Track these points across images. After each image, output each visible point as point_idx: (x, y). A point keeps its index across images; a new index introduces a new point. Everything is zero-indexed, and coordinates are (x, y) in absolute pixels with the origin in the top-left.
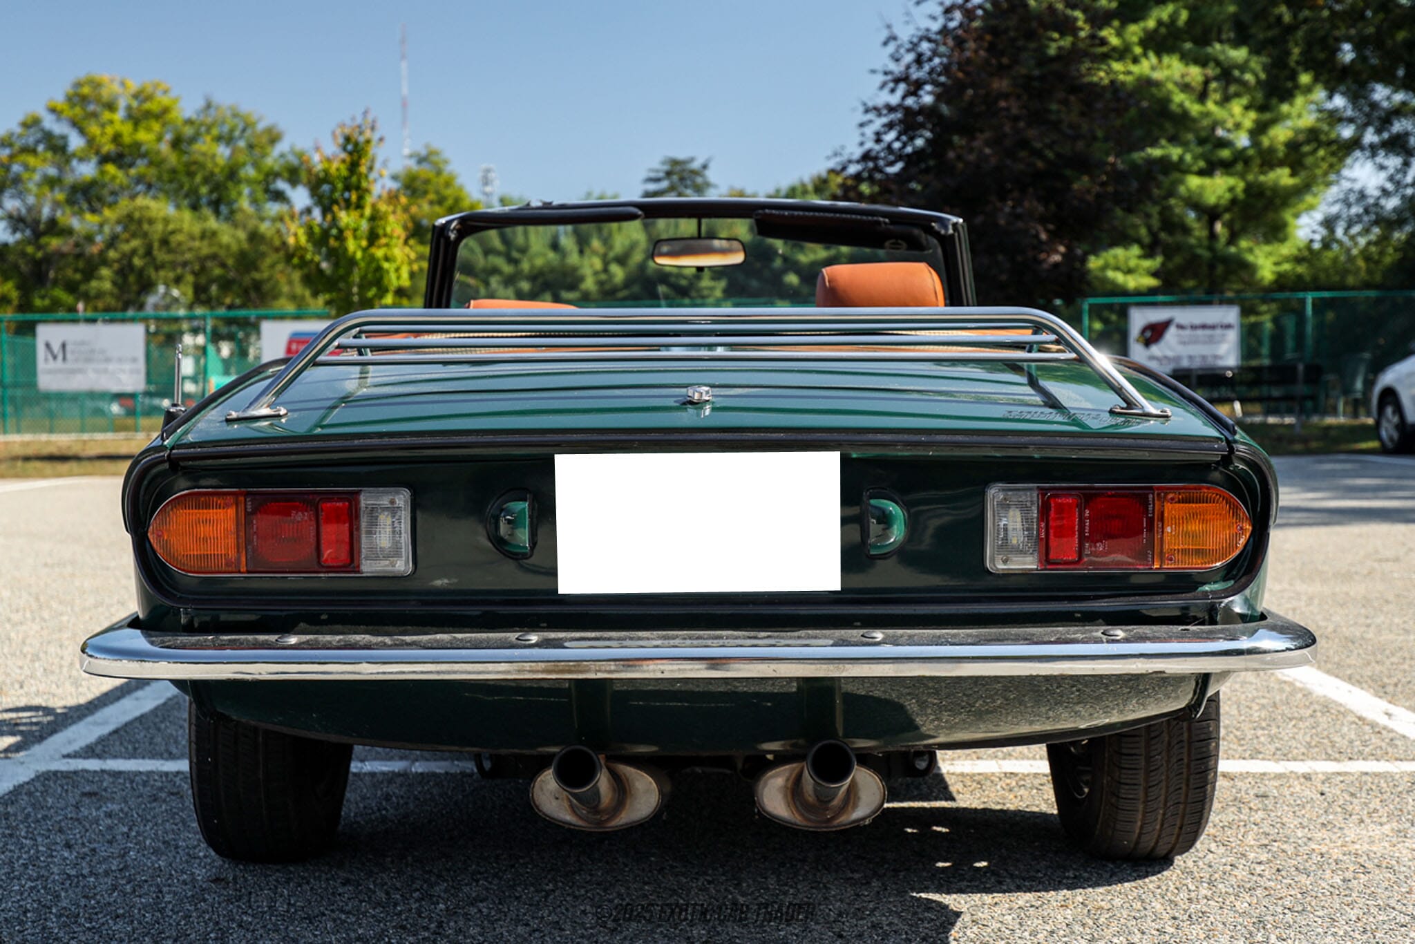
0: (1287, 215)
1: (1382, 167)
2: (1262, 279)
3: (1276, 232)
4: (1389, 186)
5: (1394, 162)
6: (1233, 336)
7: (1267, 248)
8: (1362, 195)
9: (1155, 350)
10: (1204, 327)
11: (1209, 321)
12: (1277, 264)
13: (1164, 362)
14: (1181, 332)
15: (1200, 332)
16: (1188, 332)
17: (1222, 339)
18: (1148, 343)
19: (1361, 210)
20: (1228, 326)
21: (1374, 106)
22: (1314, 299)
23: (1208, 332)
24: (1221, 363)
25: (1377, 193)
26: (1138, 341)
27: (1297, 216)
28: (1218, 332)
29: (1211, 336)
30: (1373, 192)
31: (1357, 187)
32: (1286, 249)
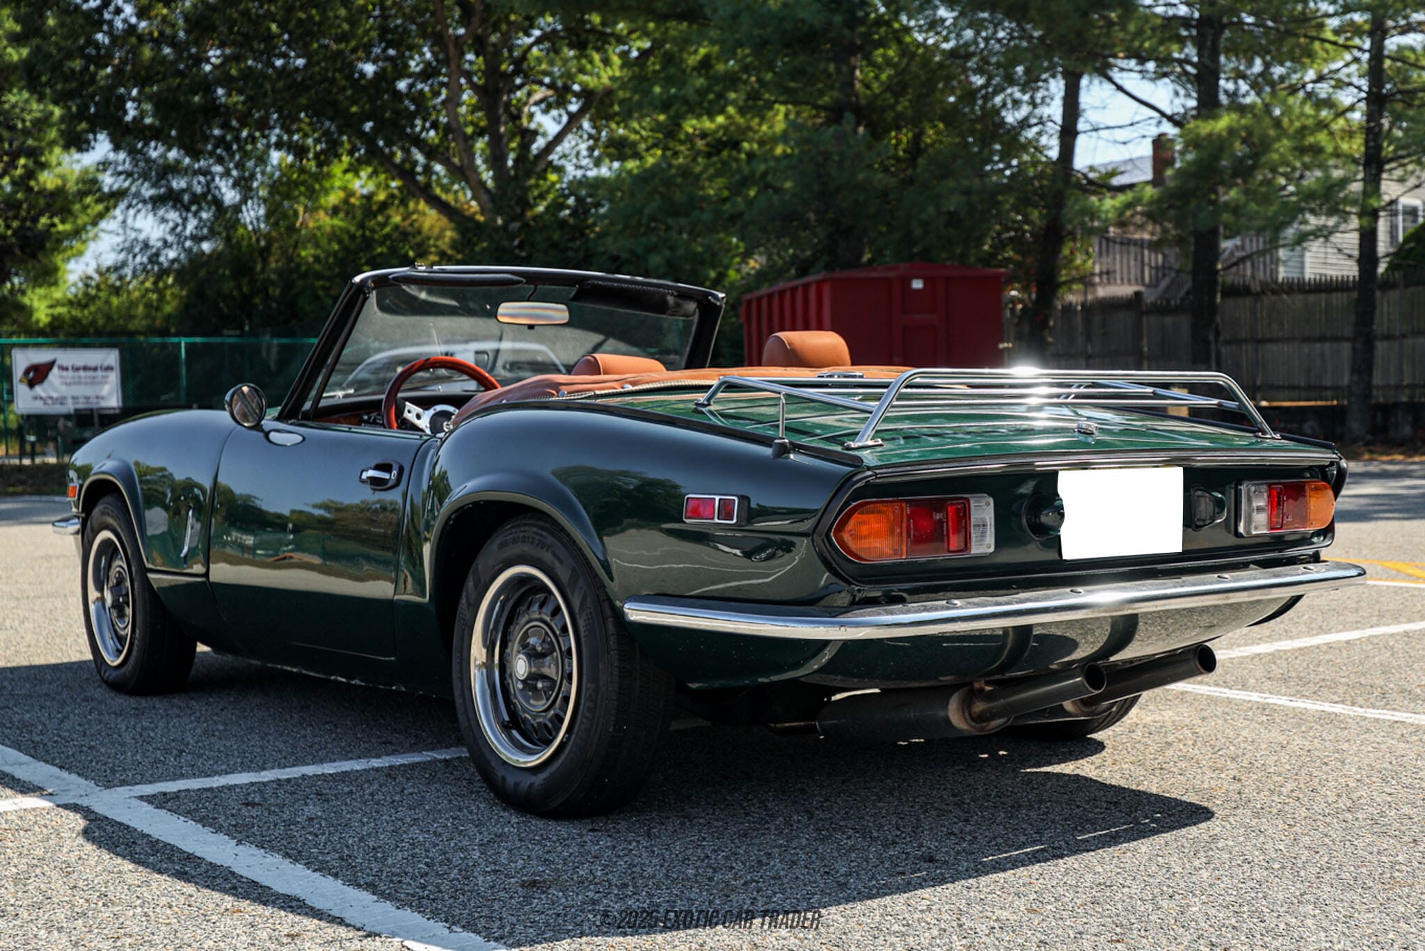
0: (58, 259)
1: (164, 220)
2: (38, 321)
3: (48, 276)
4: (170, 239)
5: (173, 216)
6: (114, 378)
7: (41, 291)
8: (146, 245)
9: (39, 390)
10: (85, 368)
11: (92, 364)
12: (51, 307)
13: (49, 401)
14: (64, 373)
15: (82, 373)
16: (70, 373)
17: (104, 381)
18: (31, 384)
19: (145, 260)
20: (109, 368)
21: (148, 160)
22: (188, 345)
23: (90, 374)
24: (104, 404)
25: (160, 244)
26: (21, 381)
27: (68, 260)
28: (99, 373)
29: (94, 378)
30: (155, 243)
31: (142, 237)
32: (57, 294)
